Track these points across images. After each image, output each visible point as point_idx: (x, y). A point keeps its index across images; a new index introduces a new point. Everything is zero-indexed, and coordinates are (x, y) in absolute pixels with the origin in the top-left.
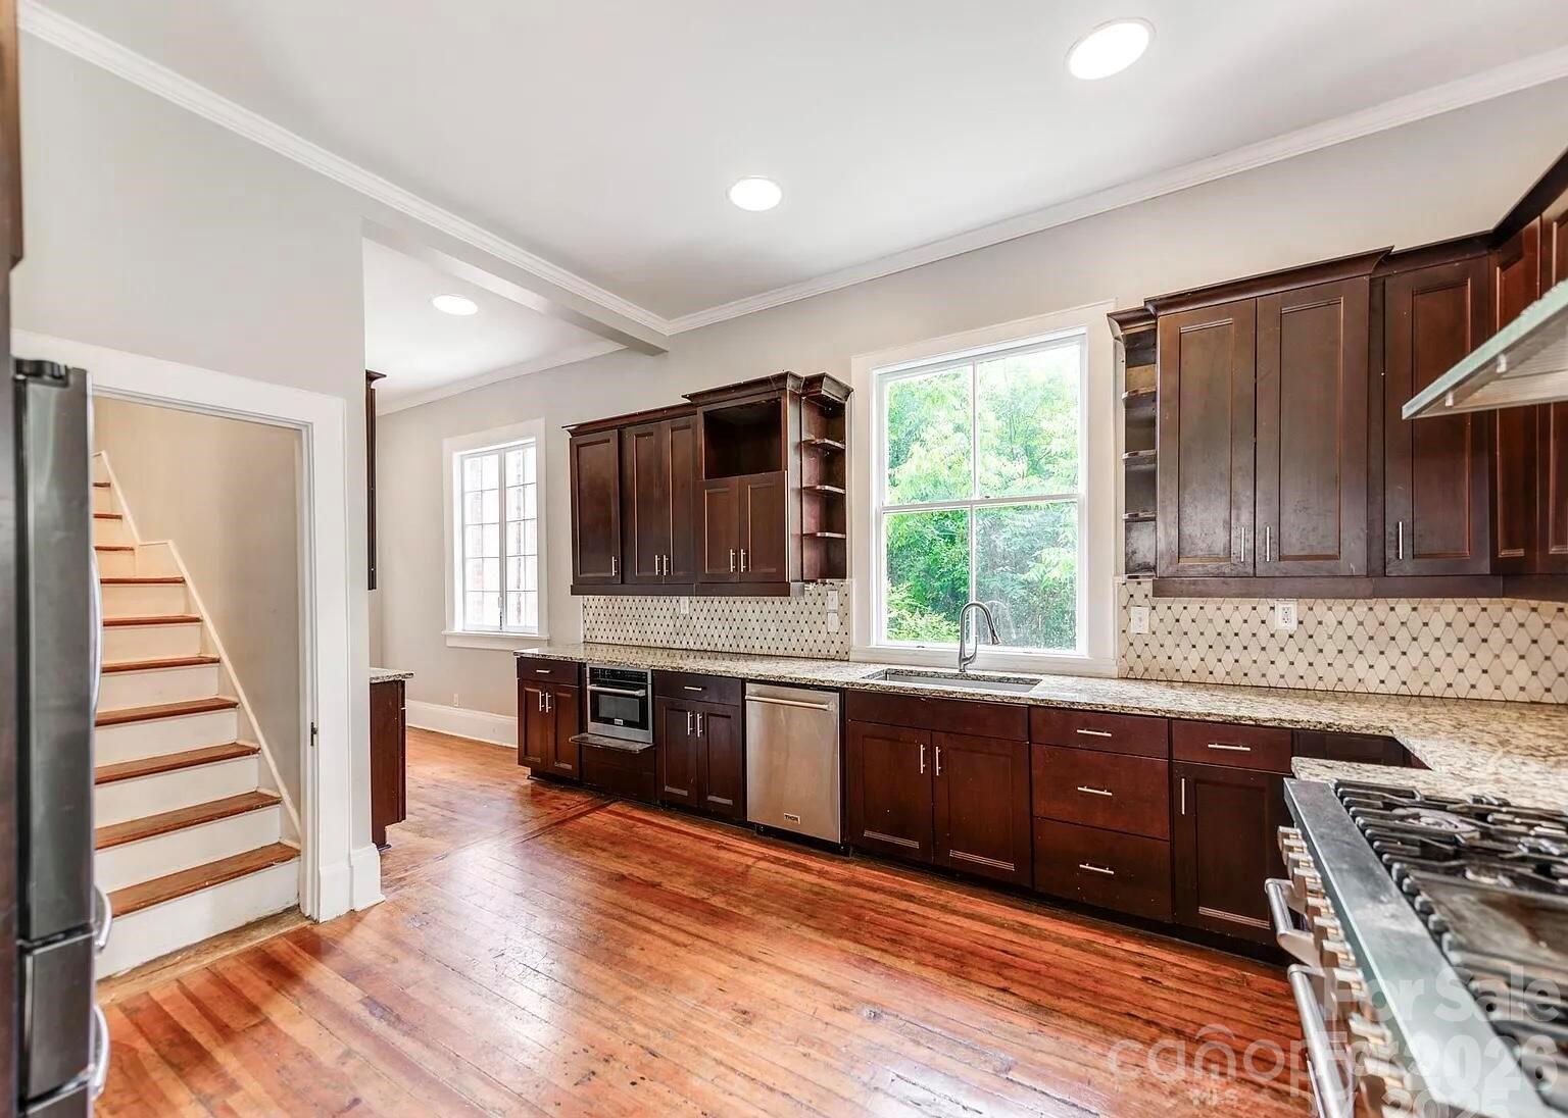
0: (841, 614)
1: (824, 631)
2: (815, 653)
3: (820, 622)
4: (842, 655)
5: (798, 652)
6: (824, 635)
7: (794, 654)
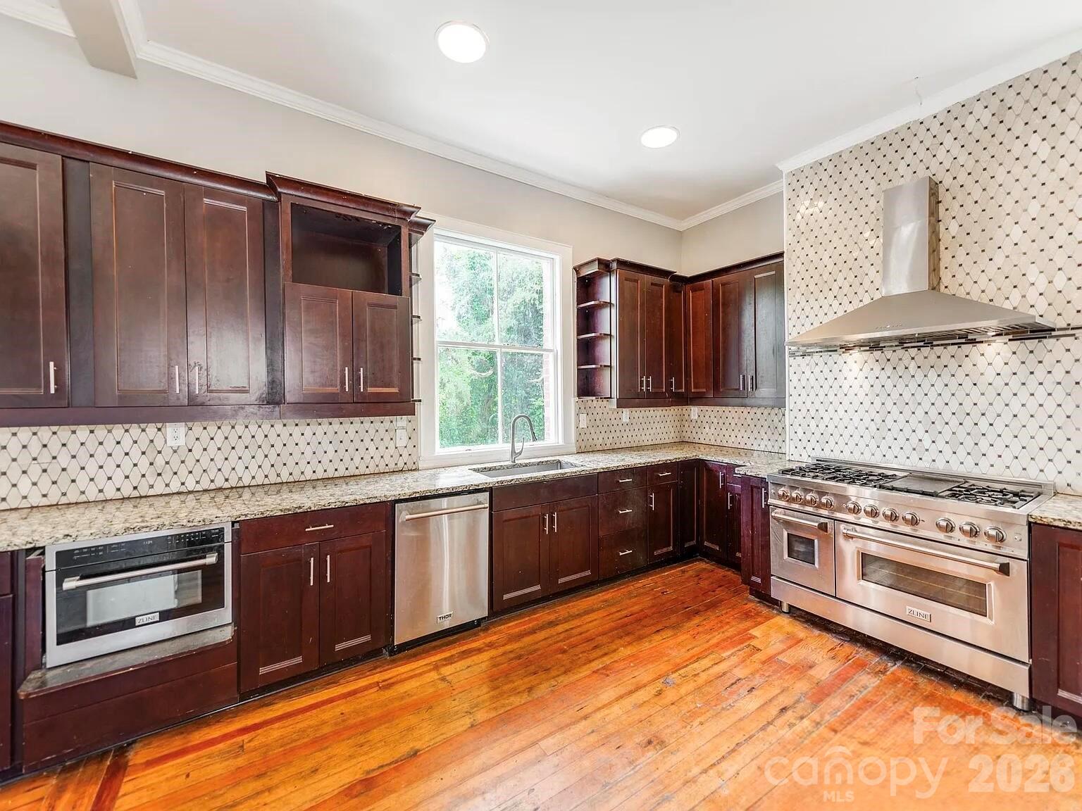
0: (410, 429)
1: (392, 445)
2: (382, 468)
3: (387, 438)
4: (410, 466)
5: (362, 470)
6: (392, 450)
7: (357, 472)
